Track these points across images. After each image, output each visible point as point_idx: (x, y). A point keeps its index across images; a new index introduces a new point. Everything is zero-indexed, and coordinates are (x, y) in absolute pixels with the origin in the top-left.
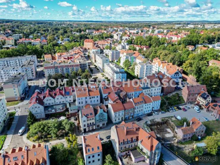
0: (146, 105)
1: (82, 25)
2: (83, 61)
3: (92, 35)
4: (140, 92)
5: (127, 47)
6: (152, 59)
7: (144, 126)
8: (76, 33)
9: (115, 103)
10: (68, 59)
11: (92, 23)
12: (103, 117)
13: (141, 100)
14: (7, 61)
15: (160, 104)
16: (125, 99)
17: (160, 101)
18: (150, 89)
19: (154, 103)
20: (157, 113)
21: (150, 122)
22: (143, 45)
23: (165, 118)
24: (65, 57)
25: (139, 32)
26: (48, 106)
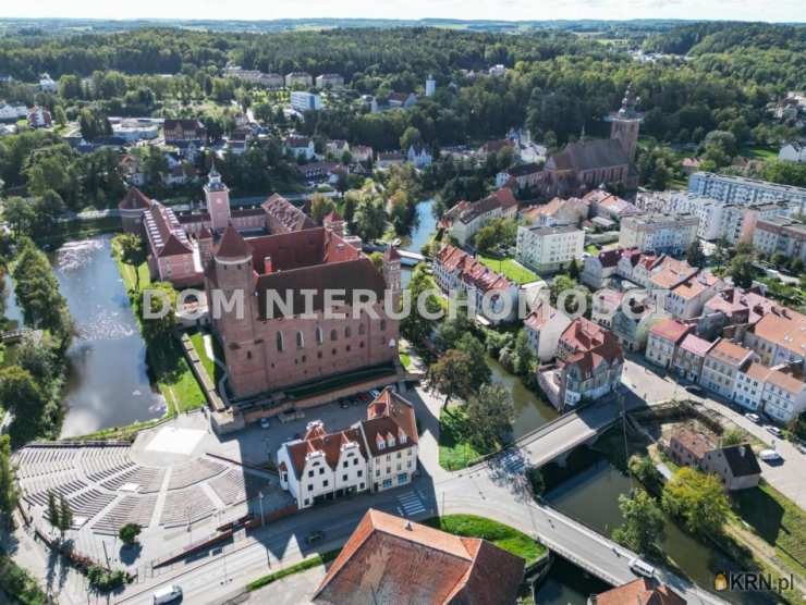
0: (742, 377)
12: (627, 324)
17: (793, 399)
19: (773, 389)
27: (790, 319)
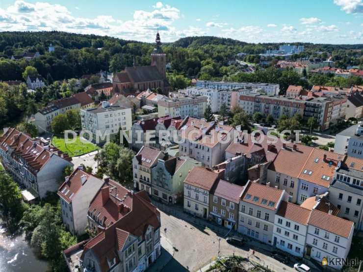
13: (270, 198)
17: (344, 242)
19: (317, 232)
20: (307, 268)
27: (302, 153)
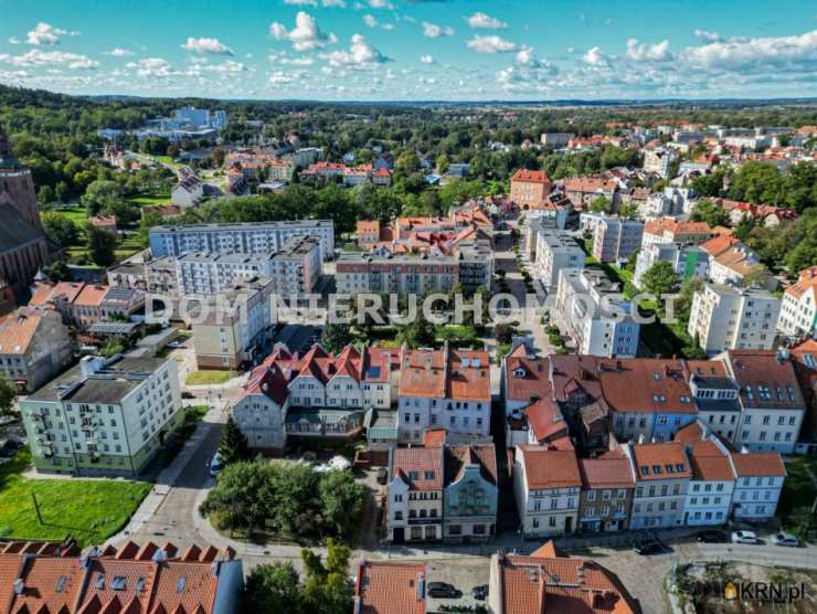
0: (696, 488)
1: (533, 116)
2: (475, 253)
3: (559, 152)
4: (686, 419)
5: (689, 207)
6: (797, 269)
7: (669, 582)
8: (502, 146)
9: (545, 448)
10: (432, 243)
11: (576, 108)
12: (479, 498)
13: (674, 460)
14: (244, 235)
15: (775, 496)
16: (600, 439)
17: (779, 482)
18: (736, 414)
19: (746, 483)
20: (752, 534)
21: (703, 570)
22: (766, 200)
23: (795, 575)
24: (420, 234)
25: (769, 147)
26: (301, 407)
27: (631, 370)
